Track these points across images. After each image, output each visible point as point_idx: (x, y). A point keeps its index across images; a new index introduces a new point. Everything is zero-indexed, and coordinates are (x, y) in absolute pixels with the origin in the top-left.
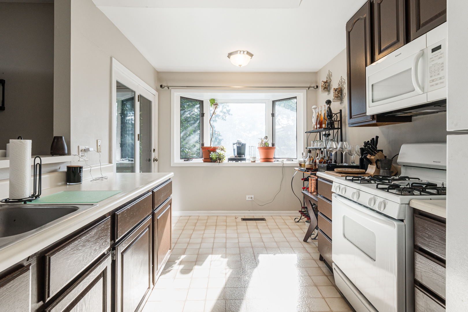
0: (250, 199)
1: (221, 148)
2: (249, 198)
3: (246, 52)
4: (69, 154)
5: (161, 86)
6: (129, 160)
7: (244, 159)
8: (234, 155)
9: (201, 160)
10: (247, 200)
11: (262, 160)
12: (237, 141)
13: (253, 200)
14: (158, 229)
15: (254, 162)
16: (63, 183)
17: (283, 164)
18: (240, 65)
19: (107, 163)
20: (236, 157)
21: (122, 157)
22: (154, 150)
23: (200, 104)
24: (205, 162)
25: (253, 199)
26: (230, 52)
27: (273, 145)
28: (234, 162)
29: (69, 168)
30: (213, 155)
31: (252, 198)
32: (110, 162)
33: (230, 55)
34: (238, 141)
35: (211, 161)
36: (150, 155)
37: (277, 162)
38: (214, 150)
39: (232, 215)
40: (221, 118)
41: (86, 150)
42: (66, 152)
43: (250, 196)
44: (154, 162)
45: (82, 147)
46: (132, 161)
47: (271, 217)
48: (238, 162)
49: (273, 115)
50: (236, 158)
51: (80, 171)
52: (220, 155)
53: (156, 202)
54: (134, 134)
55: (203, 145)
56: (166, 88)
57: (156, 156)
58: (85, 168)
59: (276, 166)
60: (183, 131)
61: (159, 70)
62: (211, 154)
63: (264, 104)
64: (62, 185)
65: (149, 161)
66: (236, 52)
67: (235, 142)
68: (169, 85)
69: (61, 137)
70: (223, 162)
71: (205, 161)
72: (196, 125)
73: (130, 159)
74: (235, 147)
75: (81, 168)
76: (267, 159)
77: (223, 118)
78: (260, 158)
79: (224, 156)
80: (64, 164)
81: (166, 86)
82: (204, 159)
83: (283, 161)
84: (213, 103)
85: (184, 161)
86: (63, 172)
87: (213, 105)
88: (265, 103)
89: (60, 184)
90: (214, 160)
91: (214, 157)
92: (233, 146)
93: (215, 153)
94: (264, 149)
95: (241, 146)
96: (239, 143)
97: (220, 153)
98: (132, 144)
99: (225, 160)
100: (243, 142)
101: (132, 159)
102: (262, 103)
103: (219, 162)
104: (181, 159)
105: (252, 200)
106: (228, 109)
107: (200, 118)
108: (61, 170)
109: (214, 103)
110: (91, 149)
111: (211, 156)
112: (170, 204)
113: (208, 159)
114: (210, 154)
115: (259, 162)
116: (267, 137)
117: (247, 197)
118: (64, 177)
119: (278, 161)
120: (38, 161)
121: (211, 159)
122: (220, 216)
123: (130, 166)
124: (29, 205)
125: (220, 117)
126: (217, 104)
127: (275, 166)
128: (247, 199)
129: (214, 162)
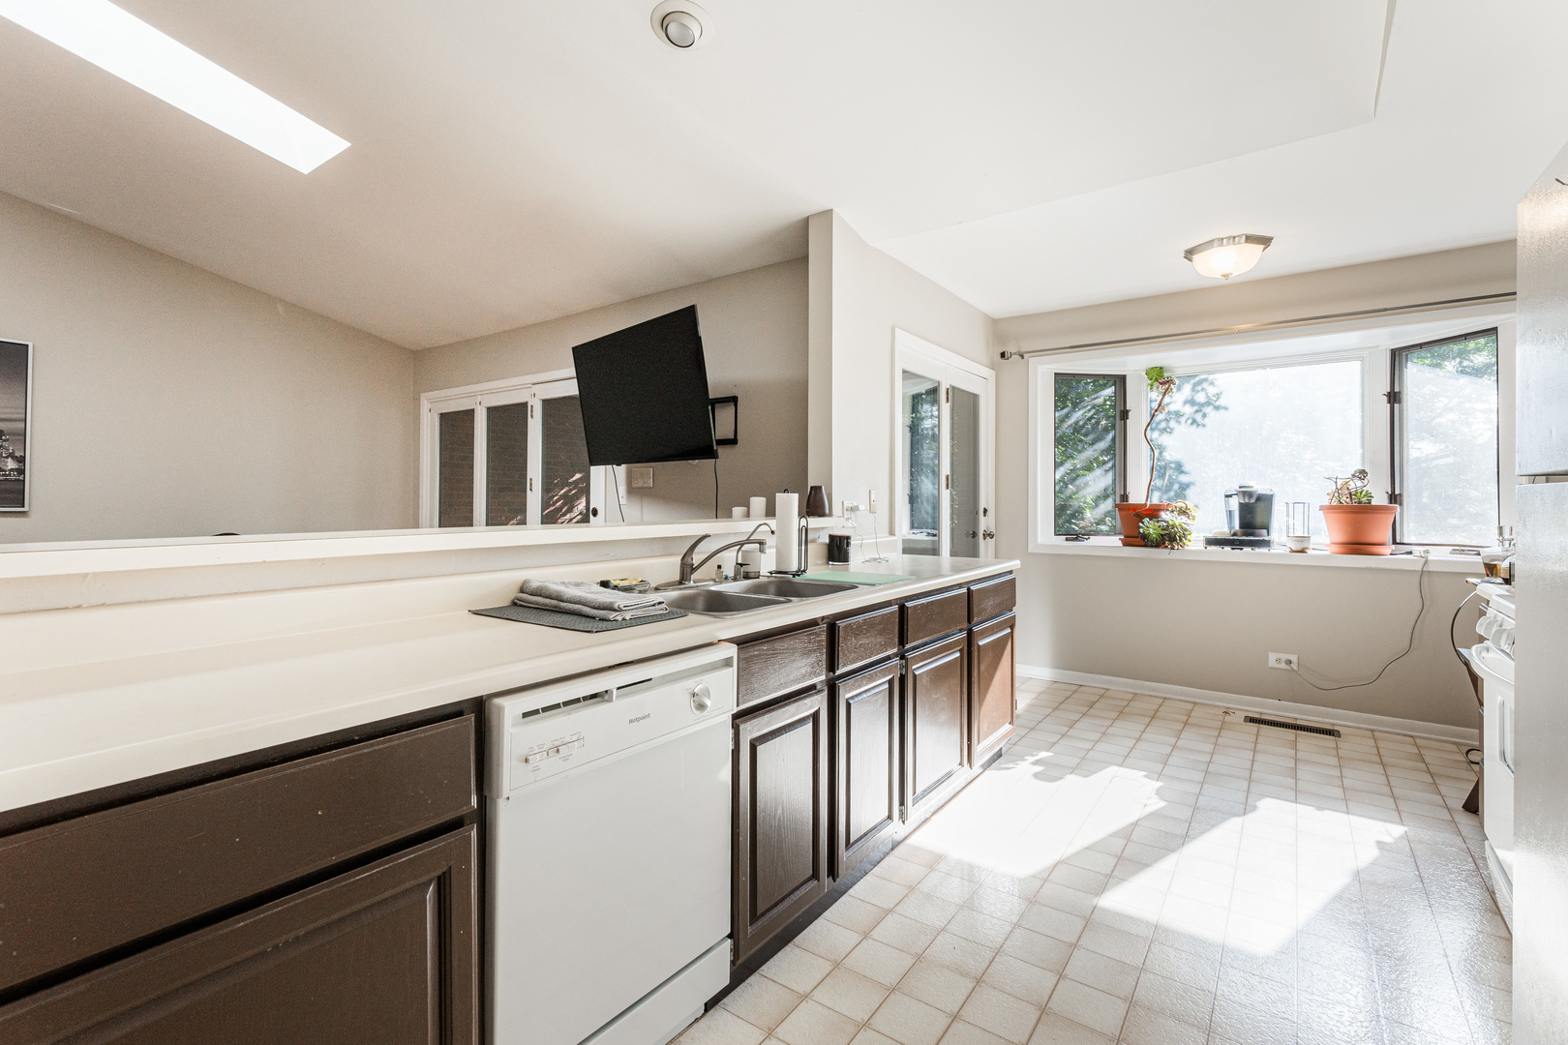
0: (1283, 666)
1: (1181, 509)
2: (1278, 661)
3: (1244, 237)
4: (830, 515)
5: (1003, 355)
6: (929, 534)
7: (1266, 544)
8: (1231, 527)
9: (1115, 541)
10: (1270, 665)
11: (1336, 548)
12: (1237, 488)
13: (1295, 668)
14: (979, 663)
15: (1302, 551)
16: (824, 561)
17: (1426, 562)
18: (1226, 276)
19: (887, 535)
20: (1235, 534)
21: (912, 527)
22: (985, 511)
23: (1115, 384)
24: (1126, 544)
25: (1294, 666)
26: (1189, 246)
27: (1394, 498)
28: (1228, 549)
29: (832, 538)
30: (1149, 527)
31: (1289, 662)
32: (892, 533)
33: (1189, 254)
34: (1240, 487)
35: (1143, 543)
36: (975, 522)
37: (1409, 556)
38: (1153, 513)
39: (1217, 703)
40: (1190, 421)
41: (854, 509)
42: (827, 511)
43: (1285, 657)
44: (985, 539)
45: (848, 504)
46: (935, 535)
47: (1369, 734)
48: (1241, 549)
49: (1394, 397)
50: (1235, 538)
51: (848, 544)
52: (1173, 527)
53: (975, 610)
54: (936, 473)
55: (1125, 497)
56: (1016, 358)
57: (990, 524)
58: (854, 540)
59: (1394, 567)
60: (1062, 464)
61: (997, 316)
62: (1143, 523)
63: (1357, 364)
64: (822, 564)
65: (974, 537)
66: (1209, 244)
67: (1234, 488)
68: (1023, 350)
69: (820, 487)
70: (1186, 548)
71: (1128, 542)
72: (1102, 445)
73: (929, 531)
74: (1234, 504)
75: (848, 538)
76: (1357, 546)
77: (1194, 421)
78: (1329, 542)
79: (1186, 530)
80: (825, 530)
81: (1015, 354)
82: (1125, 537)
83: (1427, 552)
84: (1156, 380)
85: (1067, 540)
86: (825, 544)
87: (1156, 384)
88: (1362, 359)
89: (820, 562)
90: (1152, 541)
91: (1151, 531)
92: (1227, 504)
93: (1158, 522)
94: (1346, 513)
95: (1253, 501)
96: (1250, 494)
97: (1171, 523)
98: (934, 497)
99: (1190, 541)
100: (1259, 488)
101: (935, 532)
102: (1348, 359)
103: (1172, 548)
104: (1056, 535)
105: (1288, 667)
106: (1212, 391)
107: (1117, 425)
108: (821, 540)
109: (1160, 377)
110: (861, 507)
111: (1141, 530)
112: (1012, 627)
113: (1135, 538)
114: (1141, 524)
115: (1328, 553)
116: (1363, 472)
117: (1272, 657)
118: (824, 551)
119: (1410, 553)
120: (803, 522)
121: (1144, 537)
122: (1175, 699)
123: (930, 547)
124: (797, 579)
125: (1183, 419)
126: (1170, 382)
127: (1388, 567)
128: (1272, 663)
129: (1152, 546)
